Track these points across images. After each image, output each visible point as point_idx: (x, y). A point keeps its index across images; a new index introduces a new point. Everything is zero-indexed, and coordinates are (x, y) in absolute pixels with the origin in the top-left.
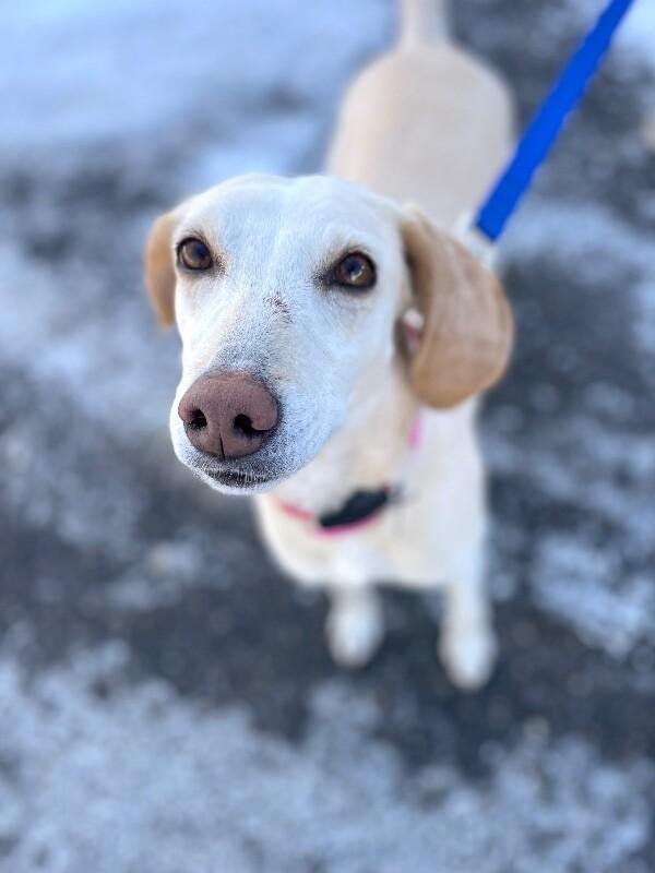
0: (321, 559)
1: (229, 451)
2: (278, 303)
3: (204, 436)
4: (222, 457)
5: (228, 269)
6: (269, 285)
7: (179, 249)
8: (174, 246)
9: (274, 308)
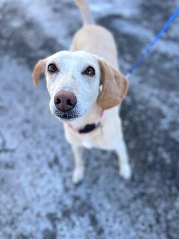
0: (80, 140)
1: (66, 109)
2: (73, 77)
3: (60, 105)
4: (64, 110)
5: (61, 71)
7: (48, 67)
8: (47, 66)
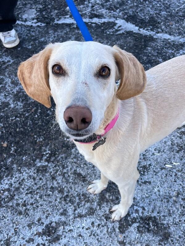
1: (79, 128)
2: (86, 84)
3: (72, 125)
4: (77, 130)
6: (82, 78)
7: (53, 68)
9: (85, 85)
